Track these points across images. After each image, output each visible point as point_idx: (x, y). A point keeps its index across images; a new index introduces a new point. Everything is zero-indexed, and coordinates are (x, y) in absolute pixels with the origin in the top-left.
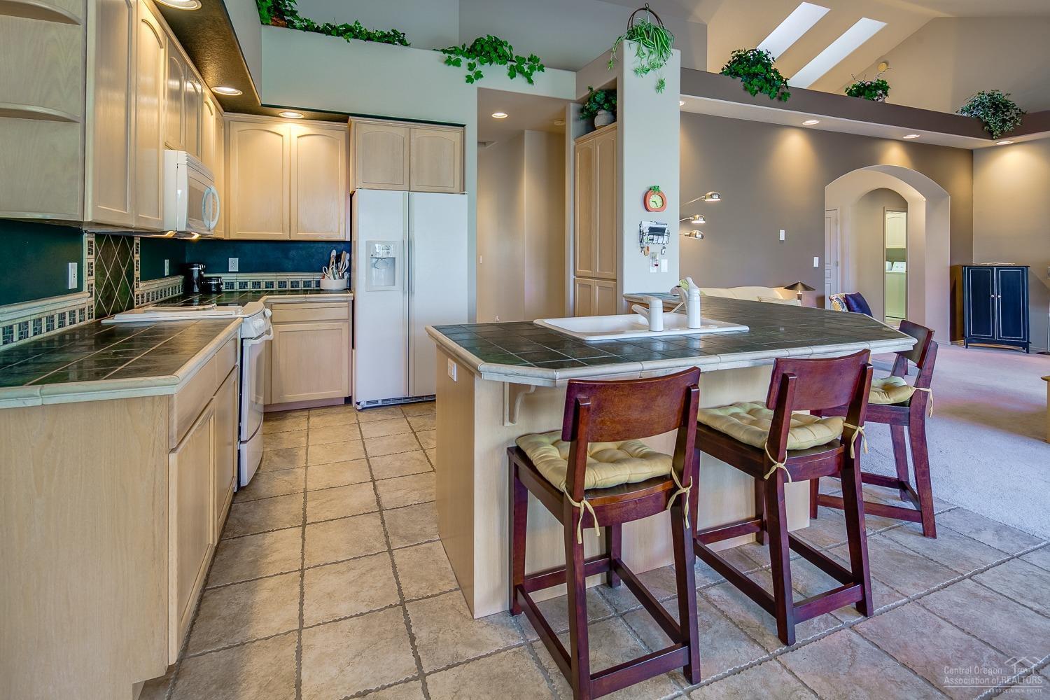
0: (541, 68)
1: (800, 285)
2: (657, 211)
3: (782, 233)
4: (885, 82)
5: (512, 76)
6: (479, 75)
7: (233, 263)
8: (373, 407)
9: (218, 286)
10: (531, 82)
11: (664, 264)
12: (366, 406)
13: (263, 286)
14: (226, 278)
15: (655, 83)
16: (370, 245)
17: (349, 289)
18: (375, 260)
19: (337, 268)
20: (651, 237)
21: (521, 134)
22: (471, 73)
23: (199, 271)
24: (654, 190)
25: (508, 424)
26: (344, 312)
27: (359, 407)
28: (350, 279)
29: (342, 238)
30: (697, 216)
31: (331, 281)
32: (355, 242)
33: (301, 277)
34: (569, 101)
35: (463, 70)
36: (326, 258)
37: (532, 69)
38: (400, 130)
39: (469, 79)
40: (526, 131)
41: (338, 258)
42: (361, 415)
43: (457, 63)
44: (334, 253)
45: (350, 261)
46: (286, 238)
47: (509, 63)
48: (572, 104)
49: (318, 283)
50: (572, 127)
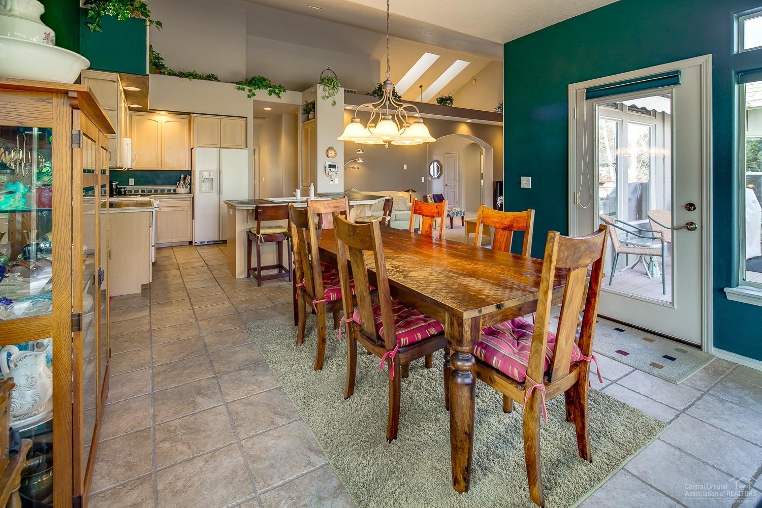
0: (284, 91)
1: (411, 190)
2: (333, 157)
3: (405, 166)
4: (451, 97)
5: (270, 94)
6: (254, 94)
7: (132, 181)
8: (203, 245)
9: (125, 191)
10: (279, 97)
11: (336, 180)
12: (199, 244)
13: (146, 191)
14: (128, 188)
15: (332, 102)
16: (201, 172)
17: (190, 192)
18: (204, 179)
19: (184, 183)
20: (330, 169)
21: (281, 116)
22: (250, 94)
23: (116, 185)
24: (331, 148)
25: (246, 224)
26: (189, 203)
27: (196, 244)
28: (190, 188)
29: (187, 169)
30: (360, 159)
31: (182, 189)
32: (194, 171)
33: (166, 188)
34: (300, 105)
35: (246, 92)
36: (178, 179)
37: (280, 91)
38: (215, 120)
39: (249, 96)
40: (283, 115)
41: (185, 178)
42: (197, 247)
43: (243, 89)
44: (183, 176)
45: (191, 179)
46: (160, 169)
47: (269, 89)
48: (300, 107)
49: (175, 191)
50: (301, 117)
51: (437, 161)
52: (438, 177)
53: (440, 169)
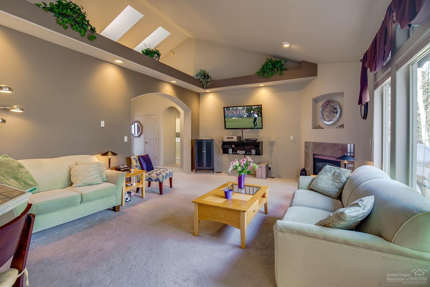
1: (110, 153)
3: (103, 123)
4: (159, 51)
30: (15, 107)
51: (138, 122)
52: (139, 136)
53: (140, 129)
